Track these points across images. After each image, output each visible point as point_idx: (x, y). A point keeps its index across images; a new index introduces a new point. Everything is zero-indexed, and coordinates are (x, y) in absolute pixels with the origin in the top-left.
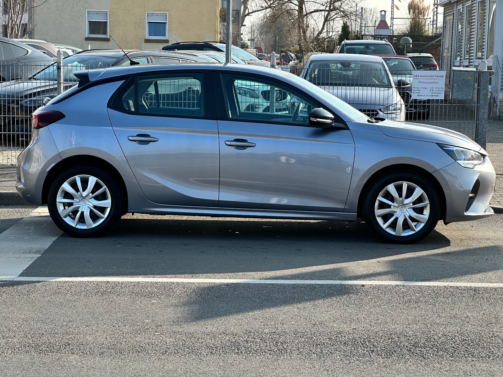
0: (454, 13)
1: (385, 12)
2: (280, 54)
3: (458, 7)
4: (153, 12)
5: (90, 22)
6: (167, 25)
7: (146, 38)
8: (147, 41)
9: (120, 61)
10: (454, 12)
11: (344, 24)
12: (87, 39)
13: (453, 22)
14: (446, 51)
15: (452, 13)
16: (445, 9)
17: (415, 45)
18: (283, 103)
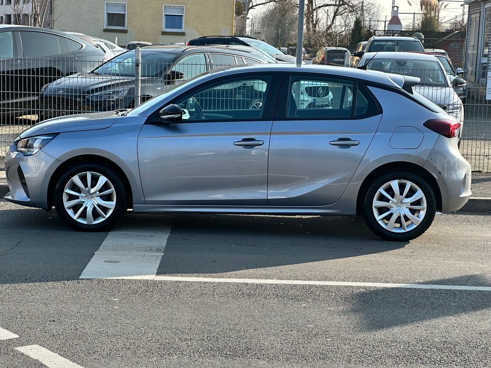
0: (480, 12)
1: (398, 7)
2: (288, 47)
3: (485, 5)
4: (170, 5)
5: (108, 13)
6: (184, 18)
7: (163, 31)
8: (164, 33)
9: (180, 56)
10: (481, 10)
11: (357, 19)
12: (106, 30)
13: (480, 20)
14: (471, 48)
15: (479, 11)
16: (469, 7)
17: (426, 40)
18: (325, 99)
